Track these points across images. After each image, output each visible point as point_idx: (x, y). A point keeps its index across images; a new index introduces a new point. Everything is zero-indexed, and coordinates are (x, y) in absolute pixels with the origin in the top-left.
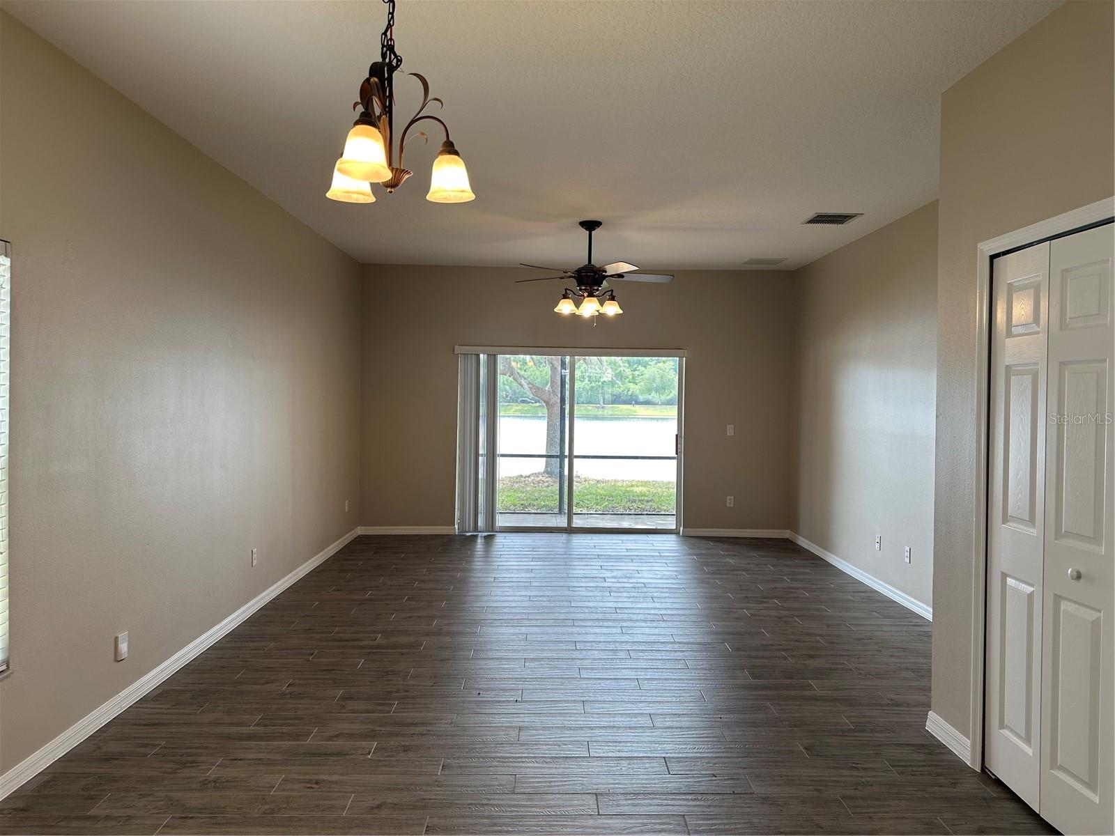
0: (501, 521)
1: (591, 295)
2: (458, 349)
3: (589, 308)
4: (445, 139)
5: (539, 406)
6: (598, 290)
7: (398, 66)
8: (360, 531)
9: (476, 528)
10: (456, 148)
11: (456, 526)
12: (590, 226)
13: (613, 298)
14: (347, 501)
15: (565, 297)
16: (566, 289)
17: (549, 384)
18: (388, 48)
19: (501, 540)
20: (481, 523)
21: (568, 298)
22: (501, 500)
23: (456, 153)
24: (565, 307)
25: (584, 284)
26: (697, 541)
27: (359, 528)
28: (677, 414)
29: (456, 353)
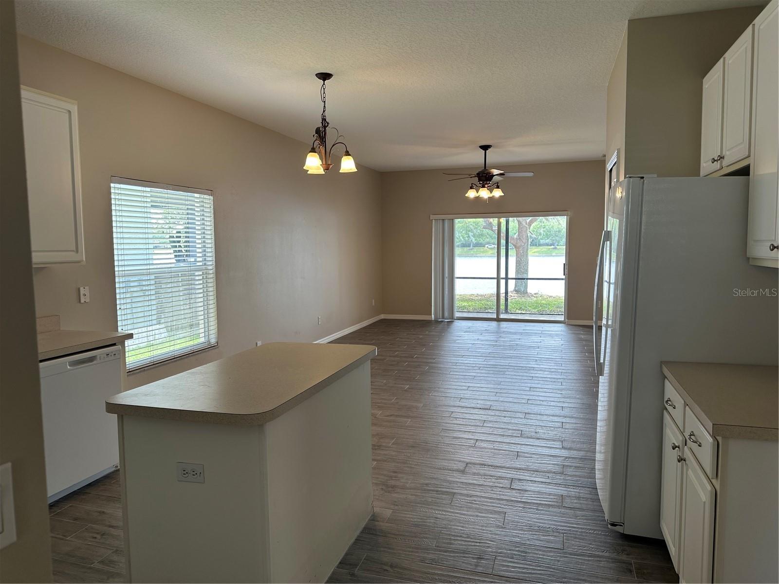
0: (457, 315)
1: (483, 187)
2: (432, 217)
3: (484, 193)
4: (345, 150)
5: (553, 248)
6: (489, 183)
7: (327, 126)
8: (383, 316)
9: (443, 317)
10: (350, 153)
11: (433, 316)
12: (485, 148)
13: (498, 187)
14: (373, 300)
15: (471, 188)
16: (472, 184)
17: (517, 234)
18: (324, 120)
19: (458, 324)
20: (446, 314)
21: (473, 189)
22: (457, 304)
23: (349, 155)
24: (471, 194)
25: (481, 181)
26: (574, 327)
27: (382, 315)
28: (565, 253)
29: (431, 219)
